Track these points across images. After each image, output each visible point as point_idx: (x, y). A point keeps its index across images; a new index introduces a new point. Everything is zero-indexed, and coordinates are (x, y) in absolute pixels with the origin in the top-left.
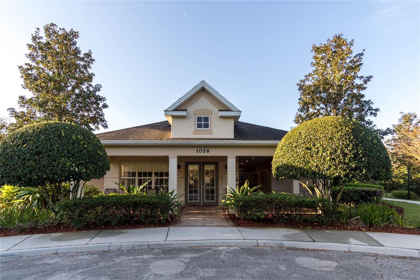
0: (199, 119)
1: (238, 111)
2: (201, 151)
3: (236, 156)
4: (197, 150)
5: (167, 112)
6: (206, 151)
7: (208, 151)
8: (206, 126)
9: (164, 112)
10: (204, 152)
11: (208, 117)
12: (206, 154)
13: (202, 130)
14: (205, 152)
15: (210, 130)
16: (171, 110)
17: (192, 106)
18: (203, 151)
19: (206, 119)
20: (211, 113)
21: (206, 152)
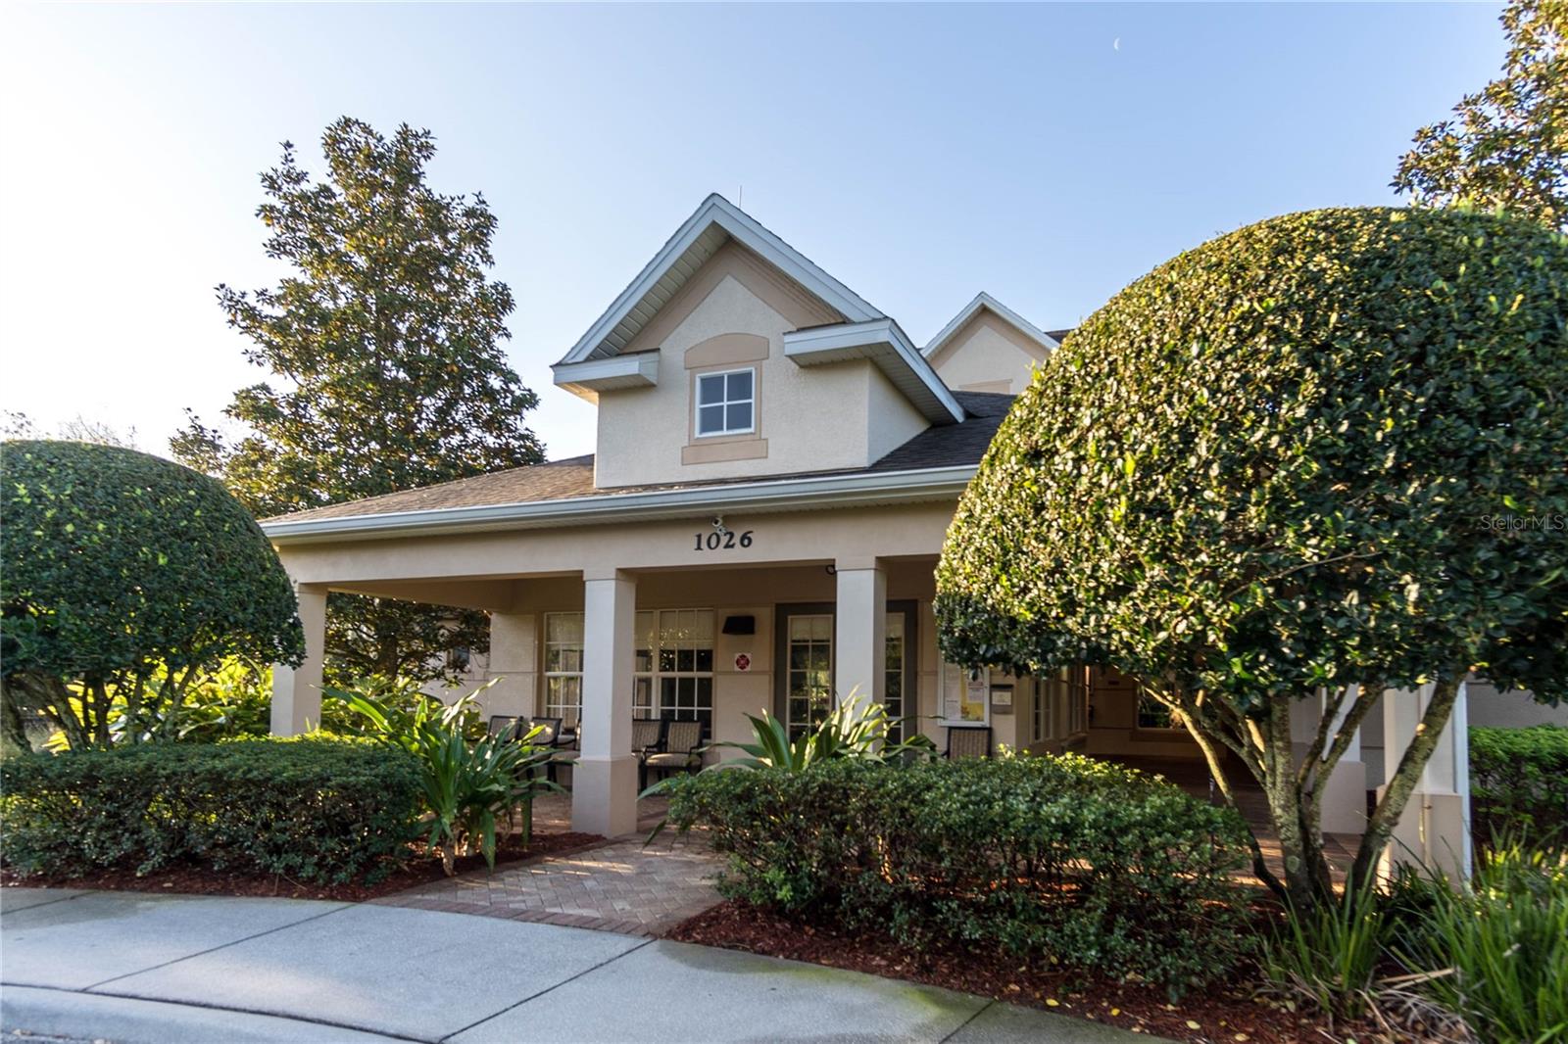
0: (711, 387)
1: (874, 320)
2: (713, 543)
3: (880, 560)
4: (699, 536)
5: (562, 370)
6: (736, 540)
7: (746, 542)
8: (741, 417)
9: (551, 373)
10: (727, 546)
11: (750, 374)
12: (738, 556)
13: (723, 441)
14: (732, 546)
15: (758, 438)
16: (581, 358)
17: (682, 328)
18: (724, 540)
19: (741, 384)
20: (761, 350)
21: (738, 545)
